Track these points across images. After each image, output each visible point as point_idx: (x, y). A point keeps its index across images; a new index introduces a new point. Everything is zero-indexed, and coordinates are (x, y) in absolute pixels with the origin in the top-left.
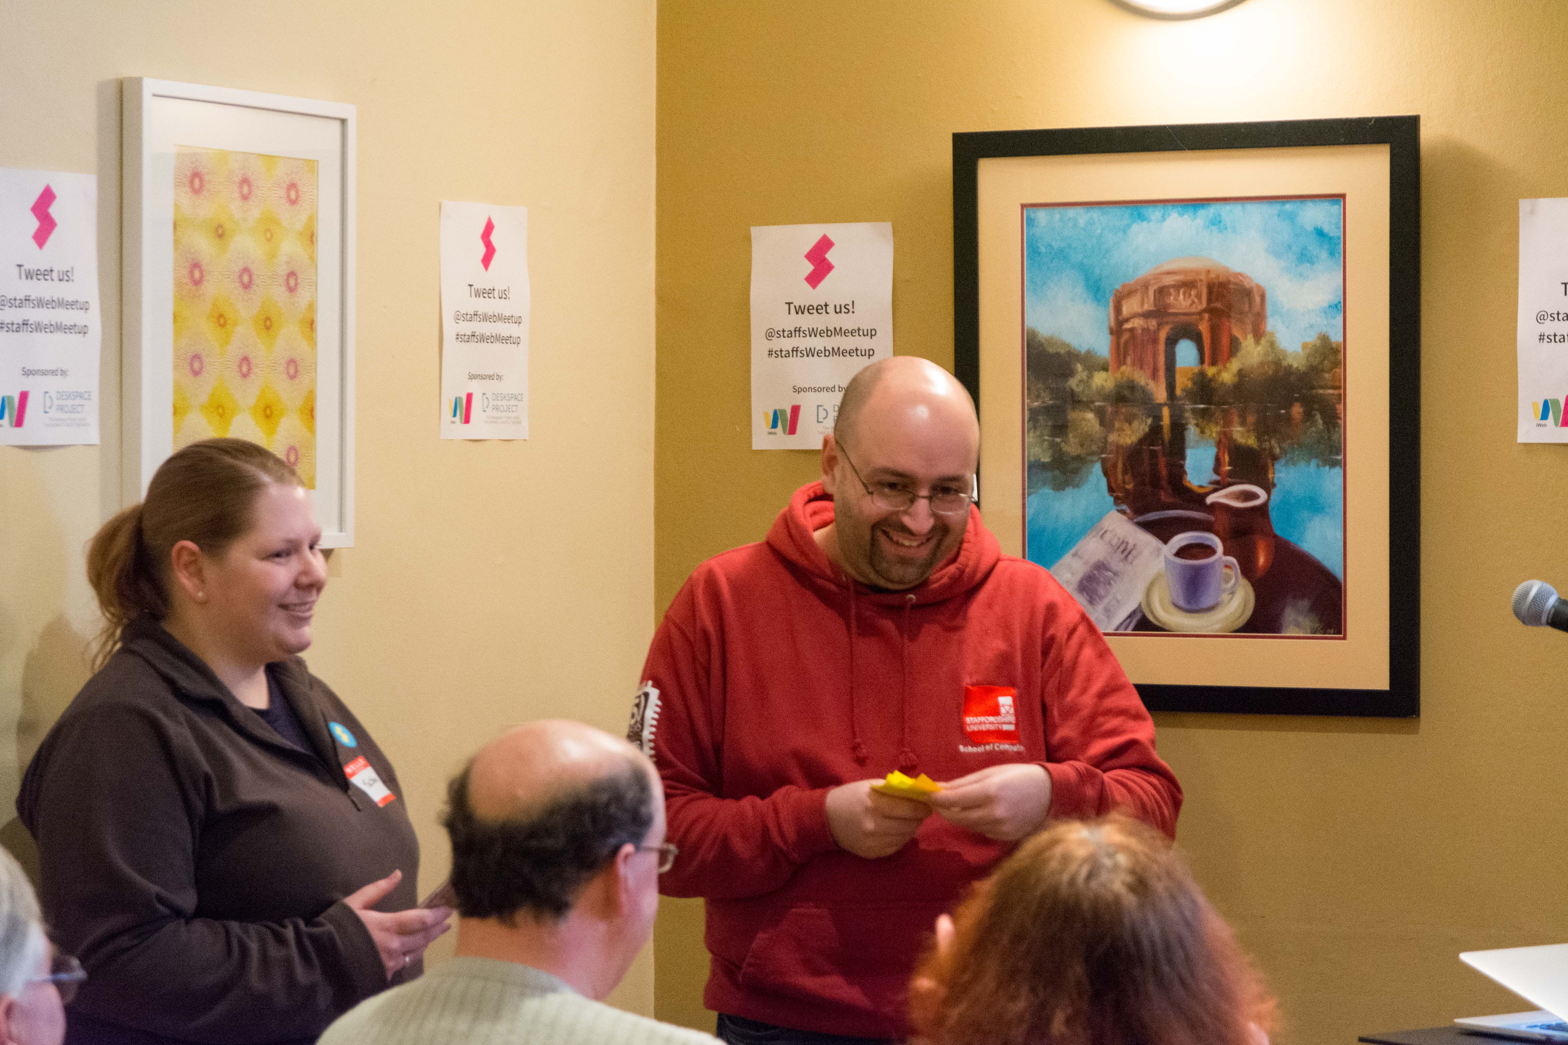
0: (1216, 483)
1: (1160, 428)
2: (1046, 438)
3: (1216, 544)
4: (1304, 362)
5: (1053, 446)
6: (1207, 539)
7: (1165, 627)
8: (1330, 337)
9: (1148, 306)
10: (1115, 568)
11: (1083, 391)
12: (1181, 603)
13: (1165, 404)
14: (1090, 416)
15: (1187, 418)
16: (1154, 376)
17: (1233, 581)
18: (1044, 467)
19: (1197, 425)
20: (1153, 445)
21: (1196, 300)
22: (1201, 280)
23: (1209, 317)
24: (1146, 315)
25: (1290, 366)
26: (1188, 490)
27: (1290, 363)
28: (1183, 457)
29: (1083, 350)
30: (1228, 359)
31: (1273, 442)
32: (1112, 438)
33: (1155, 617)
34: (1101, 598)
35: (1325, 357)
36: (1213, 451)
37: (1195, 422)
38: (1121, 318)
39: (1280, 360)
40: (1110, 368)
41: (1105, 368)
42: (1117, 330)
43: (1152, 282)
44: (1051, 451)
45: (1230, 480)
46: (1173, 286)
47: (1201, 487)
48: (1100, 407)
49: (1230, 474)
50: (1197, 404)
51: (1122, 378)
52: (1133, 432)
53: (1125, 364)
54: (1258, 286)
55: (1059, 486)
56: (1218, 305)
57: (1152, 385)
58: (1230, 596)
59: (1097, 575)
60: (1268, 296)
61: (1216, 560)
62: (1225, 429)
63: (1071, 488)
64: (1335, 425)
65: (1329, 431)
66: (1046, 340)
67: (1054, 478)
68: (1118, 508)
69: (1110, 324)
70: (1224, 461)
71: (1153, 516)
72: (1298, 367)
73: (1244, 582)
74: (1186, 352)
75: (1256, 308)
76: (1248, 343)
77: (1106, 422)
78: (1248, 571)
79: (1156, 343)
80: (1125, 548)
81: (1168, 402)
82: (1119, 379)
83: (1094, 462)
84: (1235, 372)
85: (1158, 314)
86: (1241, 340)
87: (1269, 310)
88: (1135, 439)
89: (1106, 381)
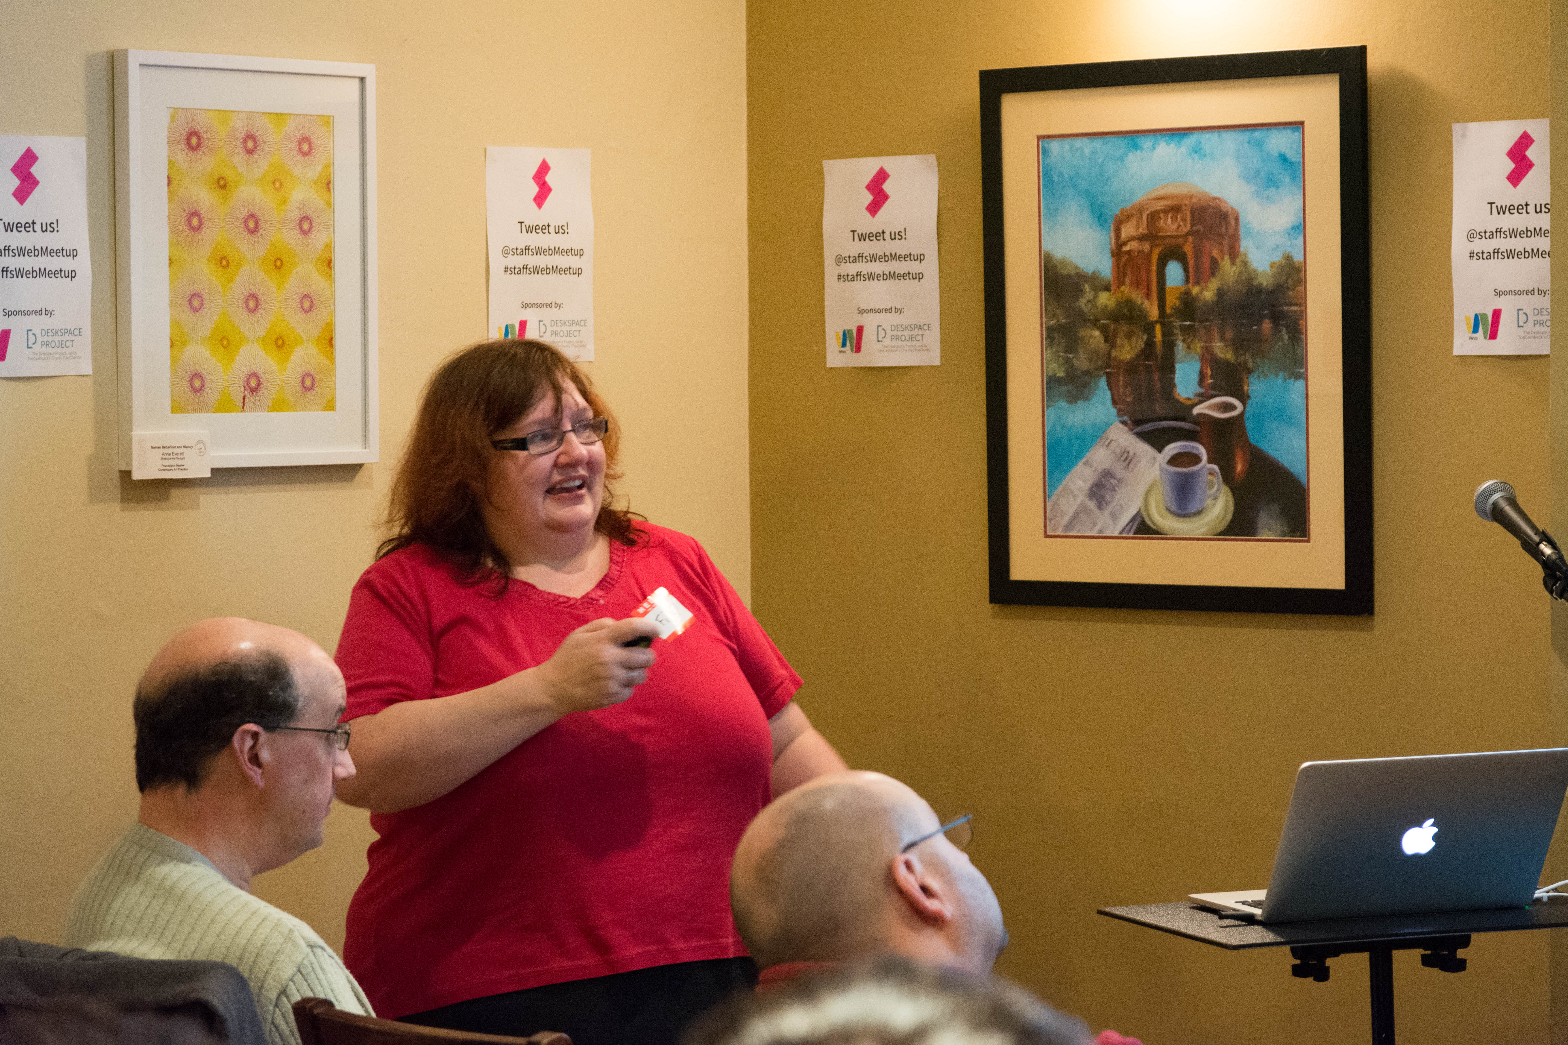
0: (1200, 395)
1: (1154, 343)
2: (1061, 354)
3: (1201, 452)
4: (1272, 280)
5: (1068, 361)
6: (1195, 448)
7: (1161, 531)
8: (1293, 257)
9: (1143, 230)
10: (1118, 476)
11: (1090, 311)
12: (1173, 508)
13: (1157, 322)
14: (1097, 333)
15: (1175, 335)
16: (1148, 295)
17: (1215, 488)
18: (1060, 381)
19: (1184, 341)
20: (1148, 360)
21: (1182, 224)
22: (1185, 206)
24: (1141, 238)
25: (1261, 284)
26: (1179, 403)
27: (1260, 282)
28: (1172, 370)
29: (1090, 272)
30: (1209, 279)
31: (1247, 356)
32: (1114, 353)
33: (1152, 522)
34: (1108, 503)
35: (1289, 275)
37: (1182, 338)
38: (1120, 241)
39: (1252, 279)
40: (1112, 288)
41: (1108, 289)
42: (1117, 253)
43: (1145, 207)
44: (1065, 366)
45: (1212, 392)
46: (1161, 211)
47: (1188, 399)
48: (1105, 325)
49: (1213, 387)
50: (1185, 321)
51: (1122, 298)
52: (1131, 349)
53: (1124, 284)
54: (1233, 210)
55: (1073, 399)
56: (1199, 228)
57: (1146, 304)
58: (1214, 501)
59: (1104, 482)
60: (1241, 220)
61: (1201, 468)
62: (1207, 345)
63: (1082, 401)
64: (1299, 340)
65: (1293, 346)
66: (1059, 263)
67: (1068, 392)
68: (1120, 419)
69: (1111, 247)
70: (1207, 374)
71: (1149, 427)
72: (1267, 286)
73: (1225, 488)
74: (1174, 273)
75: (1231, 230)
76: (1226, 264)
77: (1109, 339)
78: (1228, 477)
79: (1149, 265)
80: (1127, 457)
81: (1160, 320)
82: (1119, 298)
83: (1099, 377)
84: (1215, 290)
85: (1150, 237)
86: (1219, 260)
87: (1242, 233)
88: (1132, 355)
89: (1108, 300)
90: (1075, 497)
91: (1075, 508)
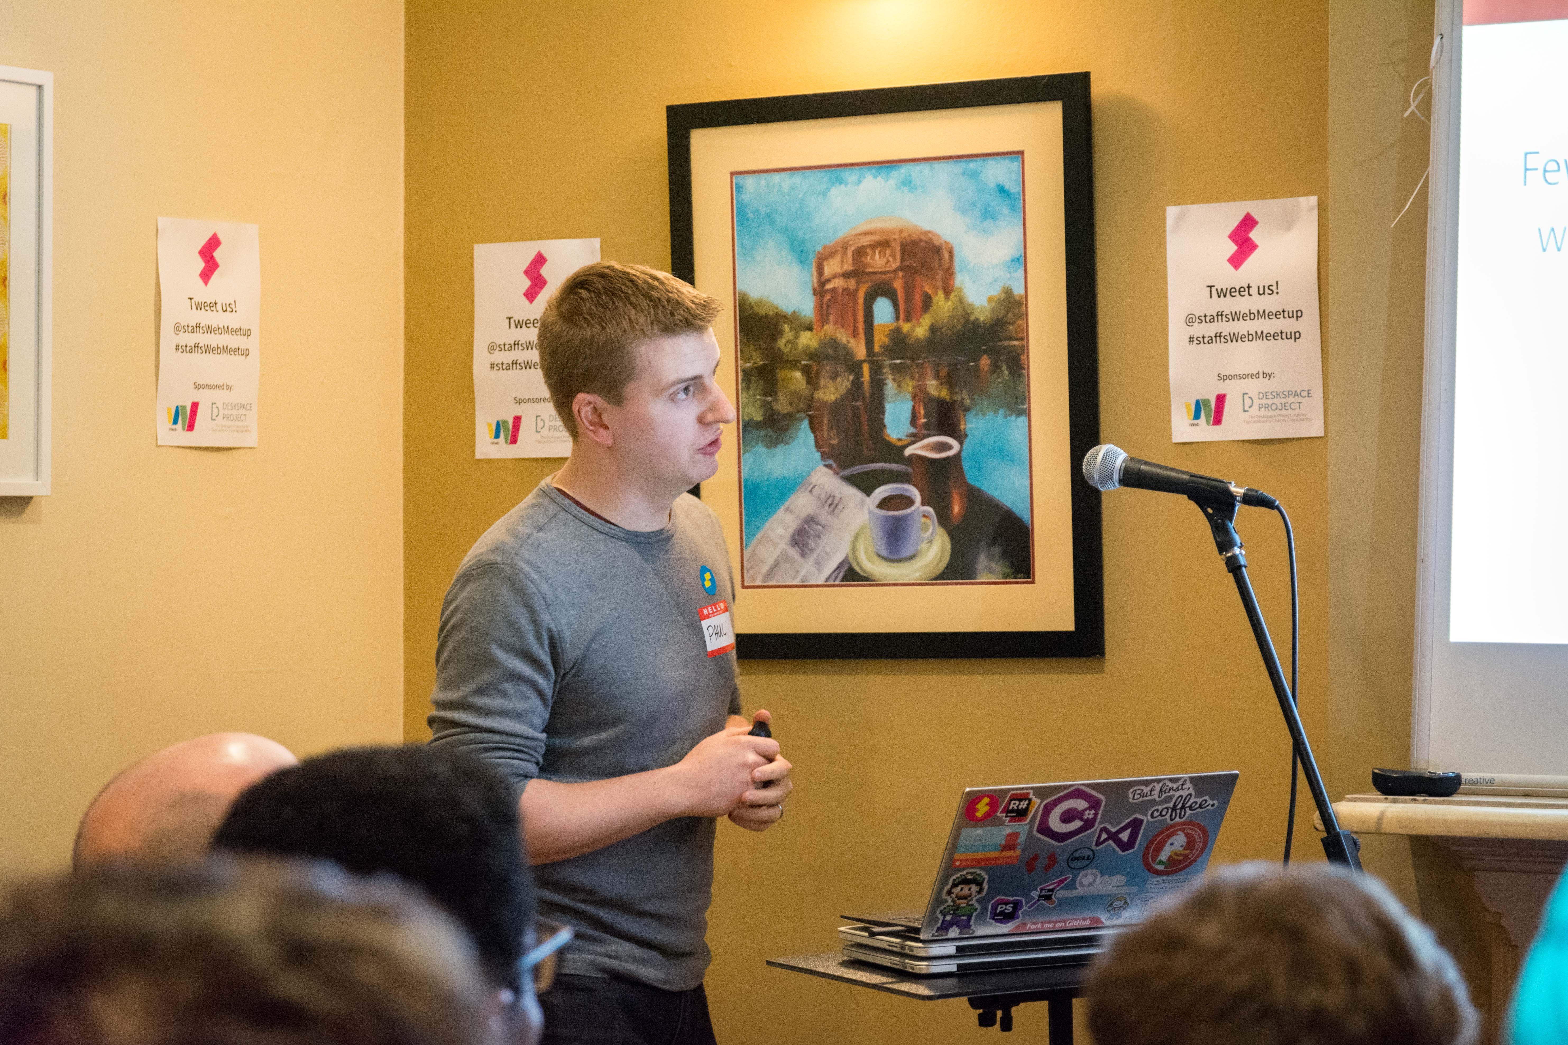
0: (913, 435)
1: (862, 383)
2: (759, 397)
3: (915, 496)
4: (990, 315)
5: (766, 405)
6: (907, 490)
7: (870, 578)
8: (1013, 291)
9: (847, 267)
10: (823, 522)
11: (791, 351)
12: (884, 553)
13: (864, 361)
14: (798, 374)
15: (885, 373)
16: (855, 334)
17: (930, 530)
18: (758, 425)
19: (894, 380)
20: (855, 401)
21: (891, 259)
22: (894, 240)
23: (903, 275)
24: (846, 275)
25: (978, 319)
26: (889, 444)
27: (977, 317)
28: (882, 412)
29: (789, 311)
30: (921, 315)
31: (963, 394)
32: (818, 395)
33: (861, 568)
34: (811, 550)
35: (1008, 310)
37: (892, 377)
38: (822, 280)
39: (968, 314)
40: (814, 328)
41: (810, 328)
42: (819, 292)
43: (850, 243)
44: (763, 409)
45: (926, 432)
46: (868, 246)
47: (900, 440)
48: (806, 365)
49: (925, 426)
50: (895, 359)
51: (825, 337)
52: (836, 390)
53: (827, 323)
54: (947, 243)
55: (772, 443)
56: (909, 263)
57: (853, 343)
58: (928, 545)
59: (807, 529)
61: (915, 511)
62: (920, 383)
63: (782, 445)
64: (1020, 375)
65: (1014, 382)
66: (756, 303)
67: (766, 435)
68: (825, 462)
69: (813, 286)
70: (919, 413)
71: (857, 469)
72: (984, 320)
73: (940, 531)
74: (883, 310)
75: (945, 264)
76: (939, 299)
77: (812, 380)
78: (943, 519)
79: (855, 303)
80: (833, 501)
81: (868, 359)
82: (822, 338)
83: (802, 419)
84: (928, 327)
85: (857, 274)
86: (932, 296)
87: (957, 267)
88: (838, 395)
89: (811, 340)
90: (776, 545)
91: (776, 556)
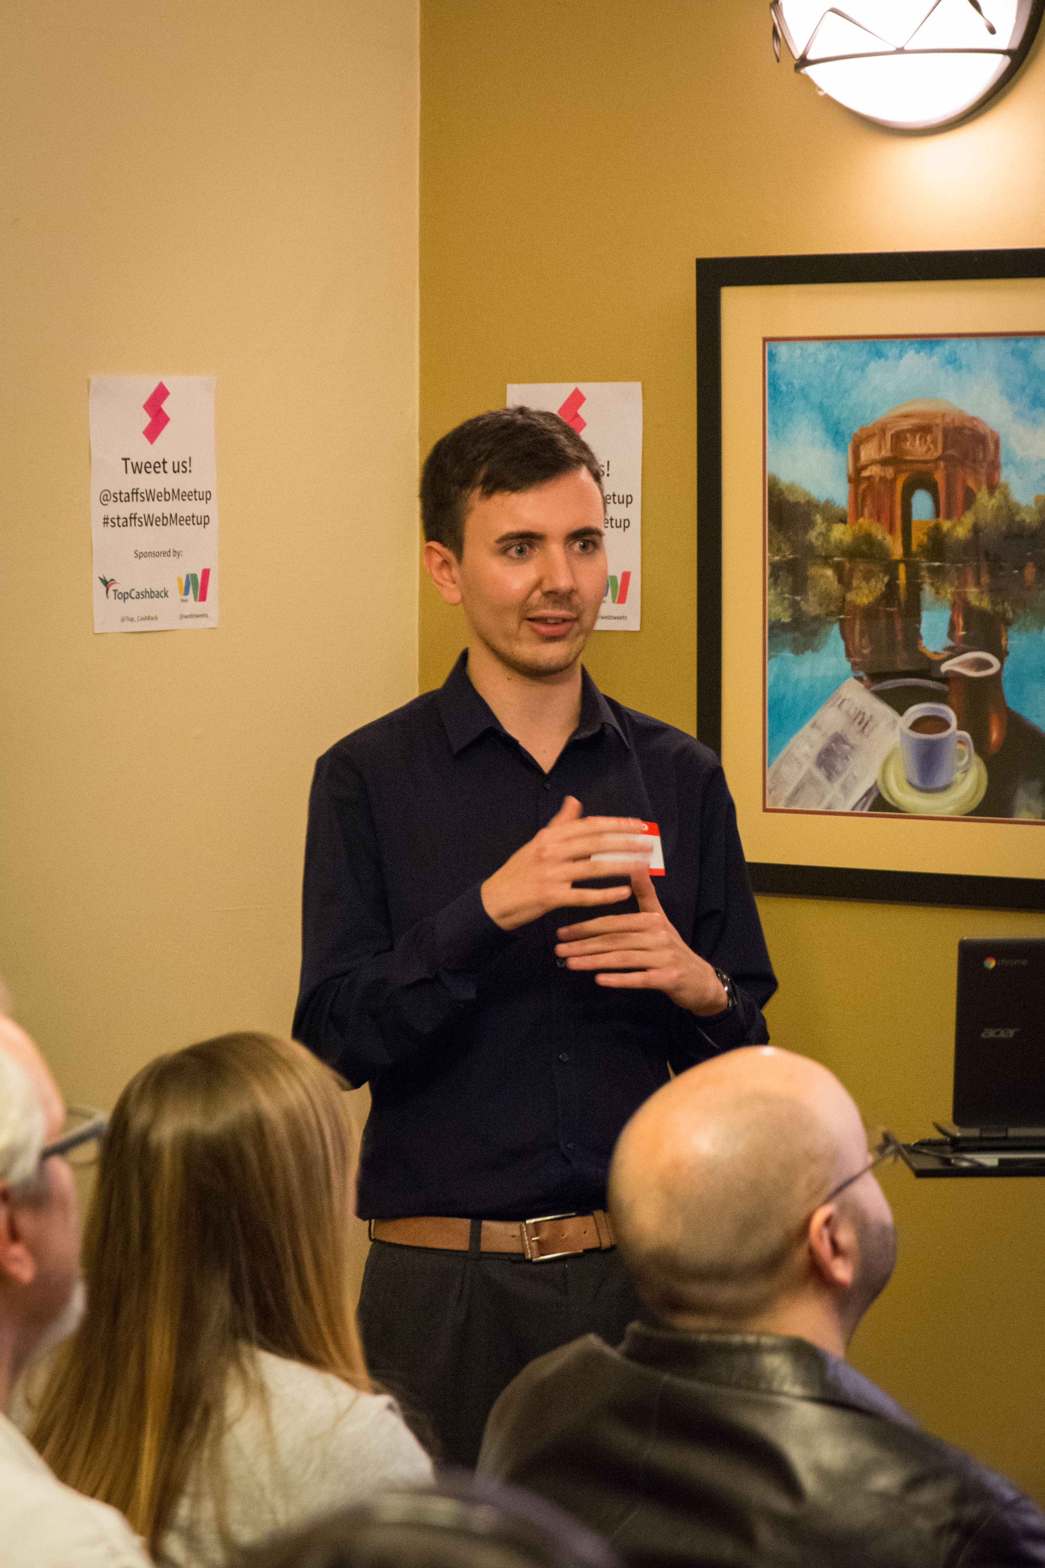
0: (951, 649)
1: (898, 586)
2: (787, 595)
3: (950, 716)
4: (1036, 517)
5: (794, 605)
6: (943, 711)
7: (900, 808)
9: (886, 453)
10: (852, 741)
11: (822, 545)
12: (916, 781)
13: (901, 561)
14: (829, 572)
15: (923, 577)
16: (891, 530)
17: (966, 758)
18: (784, 627)
19: (932, 584)
20: (890, 606)
21: (931, 446)
22: (937, 425)
23: (944, 467)
24: (884, 462)
25: (1024, 521)
26: (925, 658)
27: (1023, 518)
28: (919, 620)
29: (822, 501)
30: (963, 513)
31: (1006, 604)
32: (850, 596)
33: (890, 796)
34: (838, 773)
36: (947, 614)
37: (931, 581)
38: (859, 465)
39: (1013, 514)
40: (848, 520)
41: (843, 521)
42: (855, 479)
43: (890, 426)
44: (791, 610)
45: (965, 646)
46: (908, 431)
47: (936, 653)
48: (839, 563)
49: (965, 640)
50: (934, 561)
51: (860, 532)
52: (870, 592)
53: (862, 515)
54: (993, 432)
55: (799, 649)
56: (952, 452)
57: (889, 539)
58: (964, 774)
59: (835, 748)
60: (1002, 444)
61: (951, 735)
62: (960, 590)
63: (811, 651)
66: (787, 488)
67: (794, 640)
68: (856, 675)
69: (848, 471)
70: (958, 624)
71: (889, 684)
72: (1031, 523)
73: (976, 759)
74: (922, 504)
75: (990, 457)
76: (983, 496)
77: (844, 580)
78: (981, 746)
79: (893, 494)
80: (862, 719)
81: (904, 559)
82: (857, 531)
83: (831, 623)
84: (970, 526)
85: (895, 461)
86: (976, 491)
87: (1003, 459)
88: (871, 599)
89: (844, 534)
90: (800, 764)
91: (800, 777)
